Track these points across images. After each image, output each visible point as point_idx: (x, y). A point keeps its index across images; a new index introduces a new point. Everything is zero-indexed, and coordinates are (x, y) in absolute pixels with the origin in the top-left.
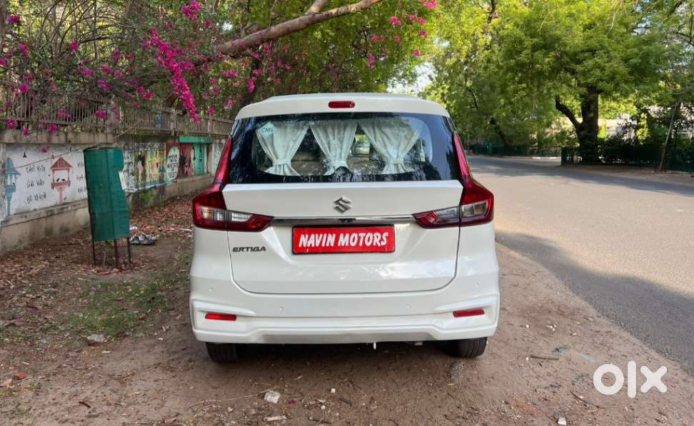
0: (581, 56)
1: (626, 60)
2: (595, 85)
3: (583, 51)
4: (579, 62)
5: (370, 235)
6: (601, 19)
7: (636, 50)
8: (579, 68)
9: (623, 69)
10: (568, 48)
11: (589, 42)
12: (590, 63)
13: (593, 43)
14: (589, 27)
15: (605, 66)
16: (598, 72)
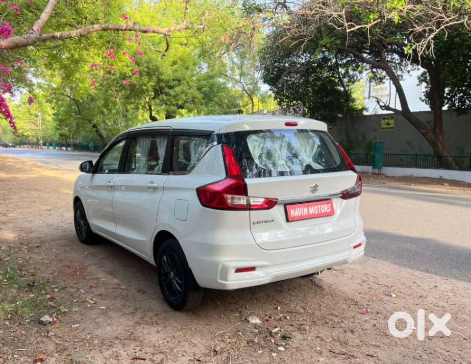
0: (172, 83)
1: (199, 89)
2: (183, 105)
3: (173, 80)
4: (171, 88)
5: (323, 206)
6: (182, 59)
7: (205, 82)
8: (172, 92)
9: (199, 95)
10: (163, 77)
11: (176, 74)
12: (178, 89)
13: (179, 75)
14: (175, 63)
15: (187, 92)
16: (183, 97)
